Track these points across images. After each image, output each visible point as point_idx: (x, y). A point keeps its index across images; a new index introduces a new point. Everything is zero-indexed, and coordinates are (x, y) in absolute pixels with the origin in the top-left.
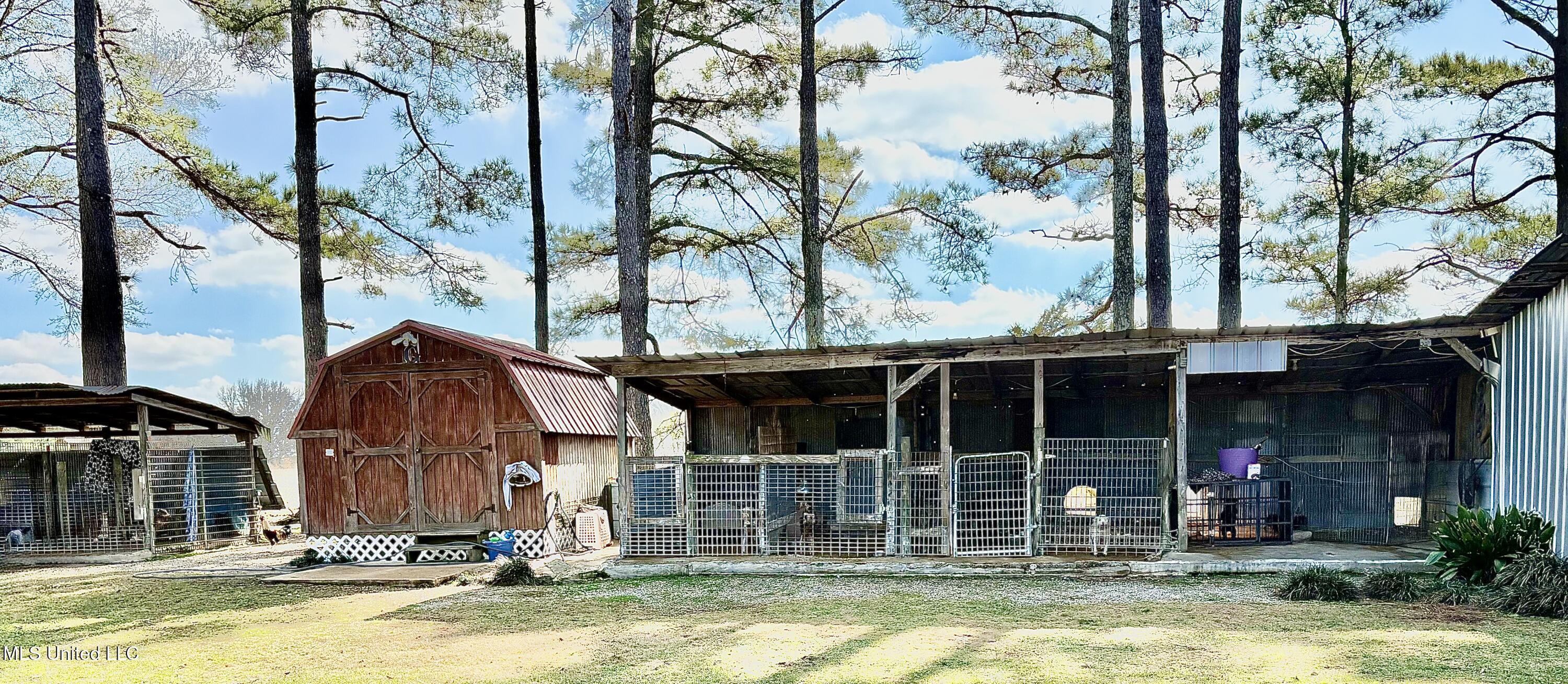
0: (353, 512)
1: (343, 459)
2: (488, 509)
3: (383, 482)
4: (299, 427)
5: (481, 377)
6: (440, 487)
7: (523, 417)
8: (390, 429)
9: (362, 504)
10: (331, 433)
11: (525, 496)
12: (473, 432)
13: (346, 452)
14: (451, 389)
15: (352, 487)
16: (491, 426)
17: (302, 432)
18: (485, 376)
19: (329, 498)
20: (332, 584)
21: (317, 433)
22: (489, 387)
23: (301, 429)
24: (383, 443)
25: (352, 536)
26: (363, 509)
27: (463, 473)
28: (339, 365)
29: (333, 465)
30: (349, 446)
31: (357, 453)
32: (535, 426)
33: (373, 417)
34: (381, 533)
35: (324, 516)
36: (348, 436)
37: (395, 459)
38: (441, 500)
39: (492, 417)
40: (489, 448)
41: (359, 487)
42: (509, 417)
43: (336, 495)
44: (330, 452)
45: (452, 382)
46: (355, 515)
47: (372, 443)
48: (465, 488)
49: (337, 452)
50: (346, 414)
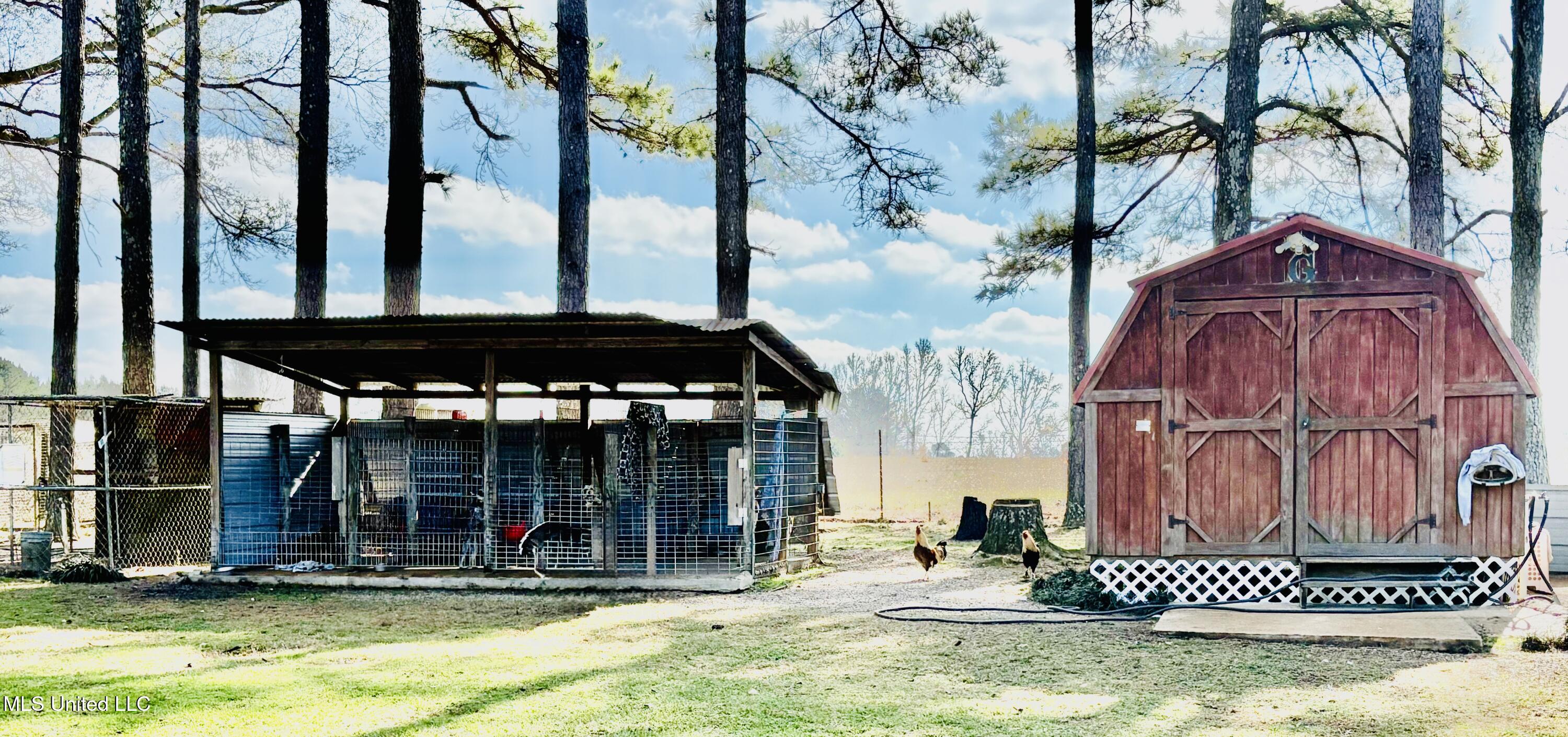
0: (1179, 522)
1: (1166, 436)
2: (1424, 521)
3: (1234, 475)
4: (1094, 384)
5: (1426, 306)
6: (1337, 484)
7: (1496, 371)
8: (1252, 391)
9: (1194, 510)
10: (1151, 394)
11: (1491, 502)
12: (1404, 395)
13: (1173, 426)
14: (1369, 325)
15: (1179, 480)
16: (1438, 387)
17: (1097, 393)
18: (1432, 306)
19: (1136, 499)
20: (1289, 642)
21: (1125, 395)
22: (1438, 324)
23: (1096, 388)
24: (1240, 412)
25: (1172, 560)
26: (1197, 518)
27: (1381, 464)
28: (1172, 286)
29: (1149, 448)
30: (1179, 416)
31: (1193, 427)
32: (1518, 386)
33: (1226, 369)
34: (1223, 556)
35: (1126, 527)
36: (1180, 400)
37: (1260, 436)
38: (1339, 505)
39: (1441, 371)
40: (1432, 422)
41: (1191, 484)
42: (1471, 370)
43: (1151, 496)
44: (1144, 425)
45: (1371, 315)
46: (1182, 527)
47: (1219, 412)
48: (1382, 487)
49: (1157, 425)
50: (1179, 364)
